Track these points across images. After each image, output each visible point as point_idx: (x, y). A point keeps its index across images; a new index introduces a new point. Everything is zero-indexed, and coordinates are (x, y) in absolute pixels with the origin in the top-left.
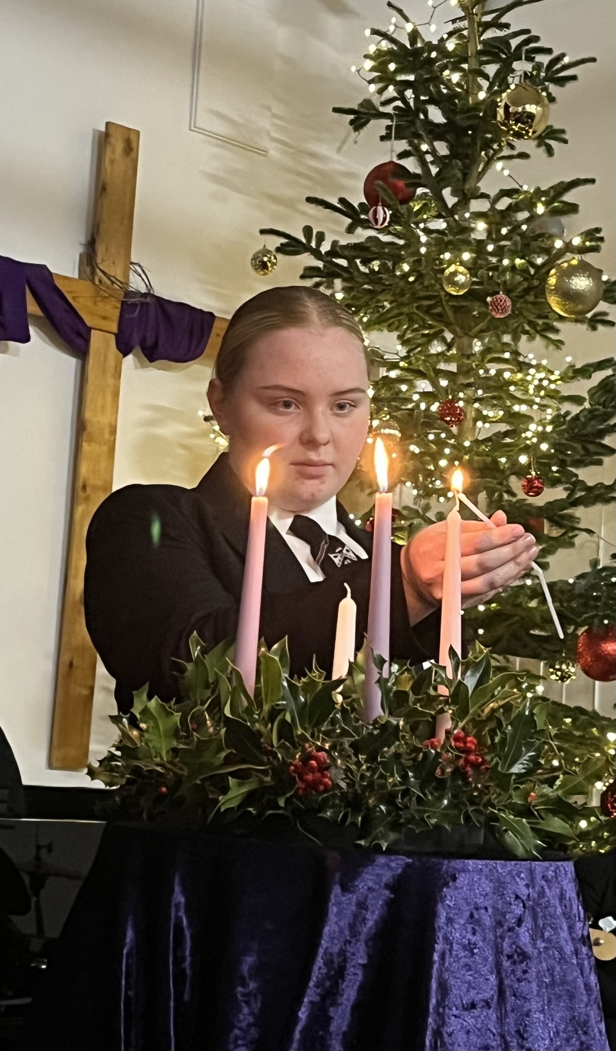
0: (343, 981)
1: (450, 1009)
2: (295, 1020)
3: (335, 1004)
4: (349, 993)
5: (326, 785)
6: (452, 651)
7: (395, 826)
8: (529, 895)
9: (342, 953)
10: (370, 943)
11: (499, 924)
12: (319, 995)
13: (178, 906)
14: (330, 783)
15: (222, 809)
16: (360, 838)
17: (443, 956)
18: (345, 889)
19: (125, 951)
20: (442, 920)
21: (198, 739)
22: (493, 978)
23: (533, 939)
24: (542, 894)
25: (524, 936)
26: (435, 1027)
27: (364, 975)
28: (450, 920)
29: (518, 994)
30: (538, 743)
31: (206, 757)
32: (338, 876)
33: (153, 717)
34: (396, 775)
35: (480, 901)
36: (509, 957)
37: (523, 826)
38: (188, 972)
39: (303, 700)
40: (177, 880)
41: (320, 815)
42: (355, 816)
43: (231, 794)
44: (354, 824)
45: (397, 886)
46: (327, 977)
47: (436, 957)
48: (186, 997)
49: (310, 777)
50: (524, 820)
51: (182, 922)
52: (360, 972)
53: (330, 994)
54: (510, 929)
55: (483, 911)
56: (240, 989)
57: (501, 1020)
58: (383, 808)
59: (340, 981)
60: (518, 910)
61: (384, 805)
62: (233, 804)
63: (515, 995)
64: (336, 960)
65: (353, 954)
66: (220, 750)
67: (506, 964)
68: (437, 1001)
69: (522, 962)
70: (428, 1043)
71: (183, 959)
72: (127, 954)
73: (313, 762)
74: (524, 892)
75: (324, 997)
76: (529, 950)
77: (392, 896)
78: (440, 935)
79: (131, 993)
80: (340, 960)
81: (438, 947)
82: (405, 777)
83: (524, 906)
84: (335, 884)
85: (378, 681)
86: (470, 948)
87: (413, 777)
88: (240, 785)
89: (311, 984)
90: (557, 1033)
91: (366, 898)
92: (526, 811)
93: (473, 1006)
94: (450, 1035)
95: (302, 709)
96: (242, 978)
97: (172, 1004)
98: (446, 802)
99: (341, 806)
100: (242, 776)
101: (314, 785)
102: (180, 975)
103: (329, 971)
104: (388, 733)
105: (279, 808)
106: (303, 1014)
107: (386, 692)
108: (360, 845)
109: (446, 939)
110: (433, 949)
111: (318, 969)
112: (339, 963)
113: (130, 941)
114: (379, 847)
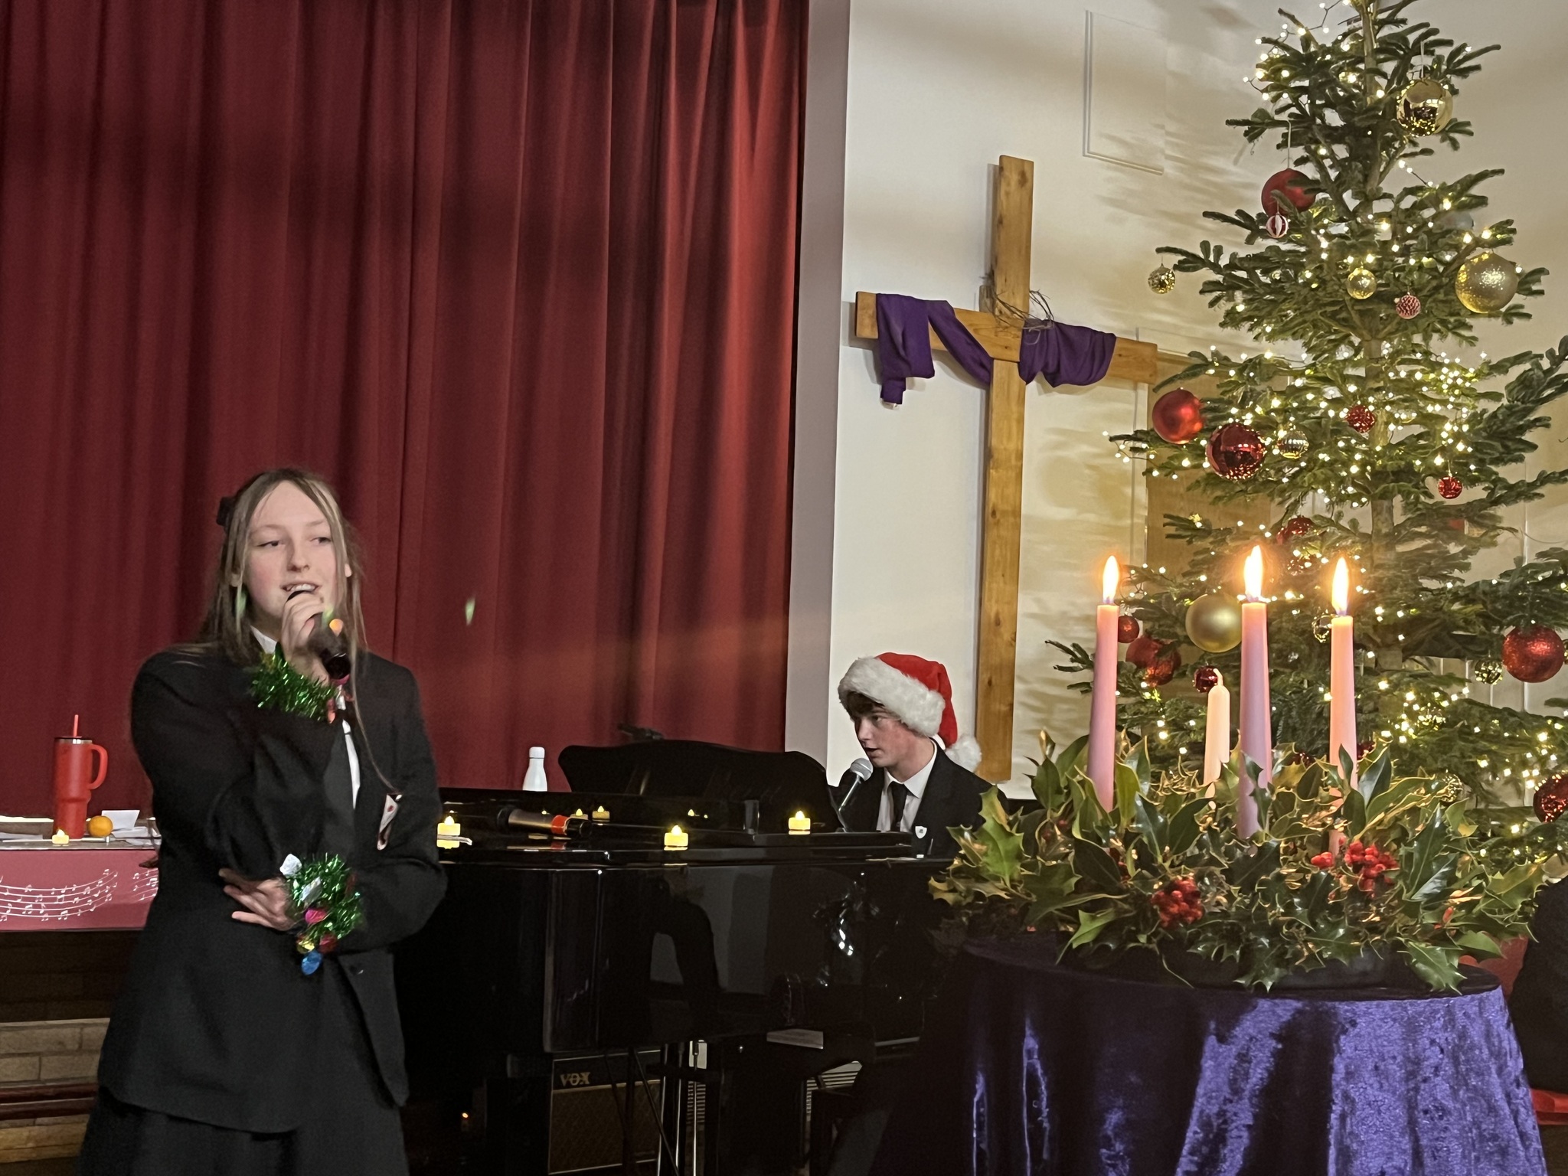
0: (1225, 1145)
4: (1234, 1158)
5: (1196, 916)
6: (1343, 752)
7: (1281, 960)
8: (1448, 1038)
9: (1222, 1113)
10: (1255, 1100)
11: (1411, 1075)
12: (1197, 1164)
13: (1030, 1053)
15: (1075, 946)
16: (1240, 976)
17: (1343, 1118)
18: (1222, 1039)
19: (976, 1099)
20: (1338, 1077)
22: (1406, 1140)
23: (1455, 1093)
24: (1463, 1035)
25: (1443, 1086)
27: (1252, 1139)
28: (1349, 1075)
29: (1438, 1155)
30: (1452, 857)
31: (1055, 883)
32: (1213, 1025)
33: (991, 839)
34: (1278, 906)
35: (1387, 1050)
36: (1426, 1112)
37: (1437, 956)
38: (1046, 1125)
39: (1162, 821)
40: (1028, 1022)
41: (1191, 951)
42: (1232, 950)
43: (1083, 930)
44: (1232, 958)
45: (1287, 1035)
46: (1205, 1141)
47: (1334, 1119)
48: (1045, 1156)
49: (1175, 909)
50: (1438, 949)
51: (1036, 1070)
52: (1245, 1134)
53: (1210, 1162)
54: (1425, 1080)
55: (1391, 1061)
56: (1104, 1151)
58: (1265, 941)
59: (1221, 1146)
60: (1435, 1056)
61: (1267, 938)
62: (1088, 939)
63: (1434, 1156)
64: (1215, 1124)
65: (1235, 1114)
66: (1070, 875)
67: (1423, 1121)
69: (1441, 1118)
71: (1039, 1112)
72: (978, 1102)
73: (1178, 892)
74: (1441, 1037)
75: (1202, 1166)
76: (1450, 1104)
77: (1280, 1046)
78: (1339, 1093)
79: (983, 1146)
80: (1220, 1122)
81: (1337, 1109)
82: (1289, 908)
83: (1442, 1051)
84: (1211, 1034)
85: (1253, 794)
87: (1300, 904)
88: (1093, 918)
89: (1185, 1152)
91: (1248, 1049)
92: (1439, 938)
95: (1162, 830)
96: (1107, 1138)
97: (1028, 1164)
98: (1341, 931)
99: (1215, 941)
100: (1093, 908)
101: (1181, 917)
102: (1036, 1131)
103: (1206, 1135)
104: (1268, 857)
107: (1264, 805)
108: (1240, 985)
109: (1346, 1097)
110: (1331, 1111)
111: (1193, 1133)
112: (1219, 1125)
113: (980, 1087)
114: (1262, 987)
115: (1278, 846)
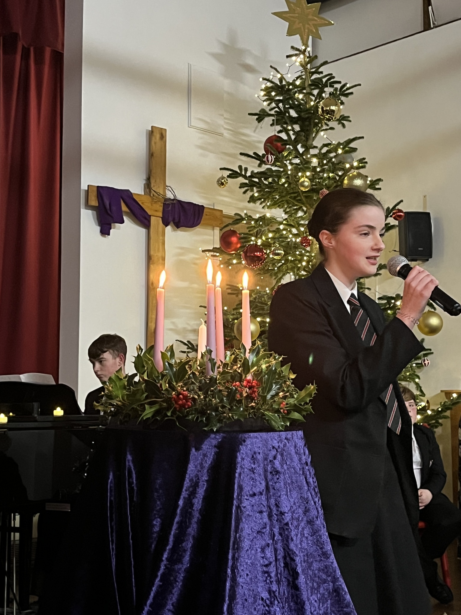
1: (244, 496)
2: (177, 506)
3: (195, 497)
4: (201, 492)
5: (188, 405)
6: (243, 345)
7: (220, 421)
8: (279, 446)
9: (197, 476)
10: (210, 471)
11: (266, 459)
12: (188, 494)
13: (129, 461)
14: (190, 404)
15: (144, 419)
16: (205, 427)
17: (240, 474)
18: (197, 449)
19: (109, 481)
20: (239, 459)
21: (133, 389)
22: (264, 483)
23: (282, 465)
24: (285, 445)
25: (277, 463)
26: (237, 505)
27: (208, 484)
28: (243, 459)
29: (275, 488)
30: (281, 381)
32: (194, 444)
33: (114, 381)
34: (217, 399)
35: (256, 450)
36: (271, 473)
37: (276, 417)
38: (135, 488)
39: (175, 370)
40: (128, 449)
41: (187, 418)
42: (202, 417)
43: (147, 412)
44: (202, 421)
45: (219, 446)
46: (191, 486)
47: (237, 475)
48: (135, 499)
49: (180, 402)
50: (276, 415)
51: (131, 467)
52: (205, 483)
53: (193, 494)
54: (271, 461)
55: (257, 454)
56: (156, 494)
57: (268, 499)
58: (214, 413)
59: (197, 488)
60: (274, 452)
61: (214, 412)
62: (149, 416)
63: (274, 489)
64: (194, 479)
65: (202, 476)
66: (143, 393)
67: (270, 476)
68: (238, 493)
69: (276, 474)
70: (233, 512)
71: (132, 483)
72: (110, 482)
73: (181, 396)
74: (276, 445)
75: (189, 495)
76: (279, 469)
77: (218, 450)
78: (239, 465)
79: (112, 498)
80: (197, 479)
81: (238, 471)
82: (222, 401)
83: (277, 451)
84: (193, 447)
85: (209, 360)
86: (252, 470)
87: (226, 399)
88: (151, 408)
89: (184, 490)
90: (295, 504)
91: (207, 452)
92: (277, 411)
93: (254, 494)
94: (245, 507)
95: (174, 374)
96: (157, 489)
97: (128, 501)
98: (242, 409)
99: (195, 414)
100: (151, 404)
101: (183, 406)
102: (131, 490)
103: (192, 484)
104: (213, 382)
105: (168, 416)
106: (181, 503)
107: (214, 364)
108: (205, 430)
109: (241, 467)
110: (236, 472)
111: (187, 483)
112: (196, 480)
113: (111, 477)
114: (212, 430)
115: (217, 378)
